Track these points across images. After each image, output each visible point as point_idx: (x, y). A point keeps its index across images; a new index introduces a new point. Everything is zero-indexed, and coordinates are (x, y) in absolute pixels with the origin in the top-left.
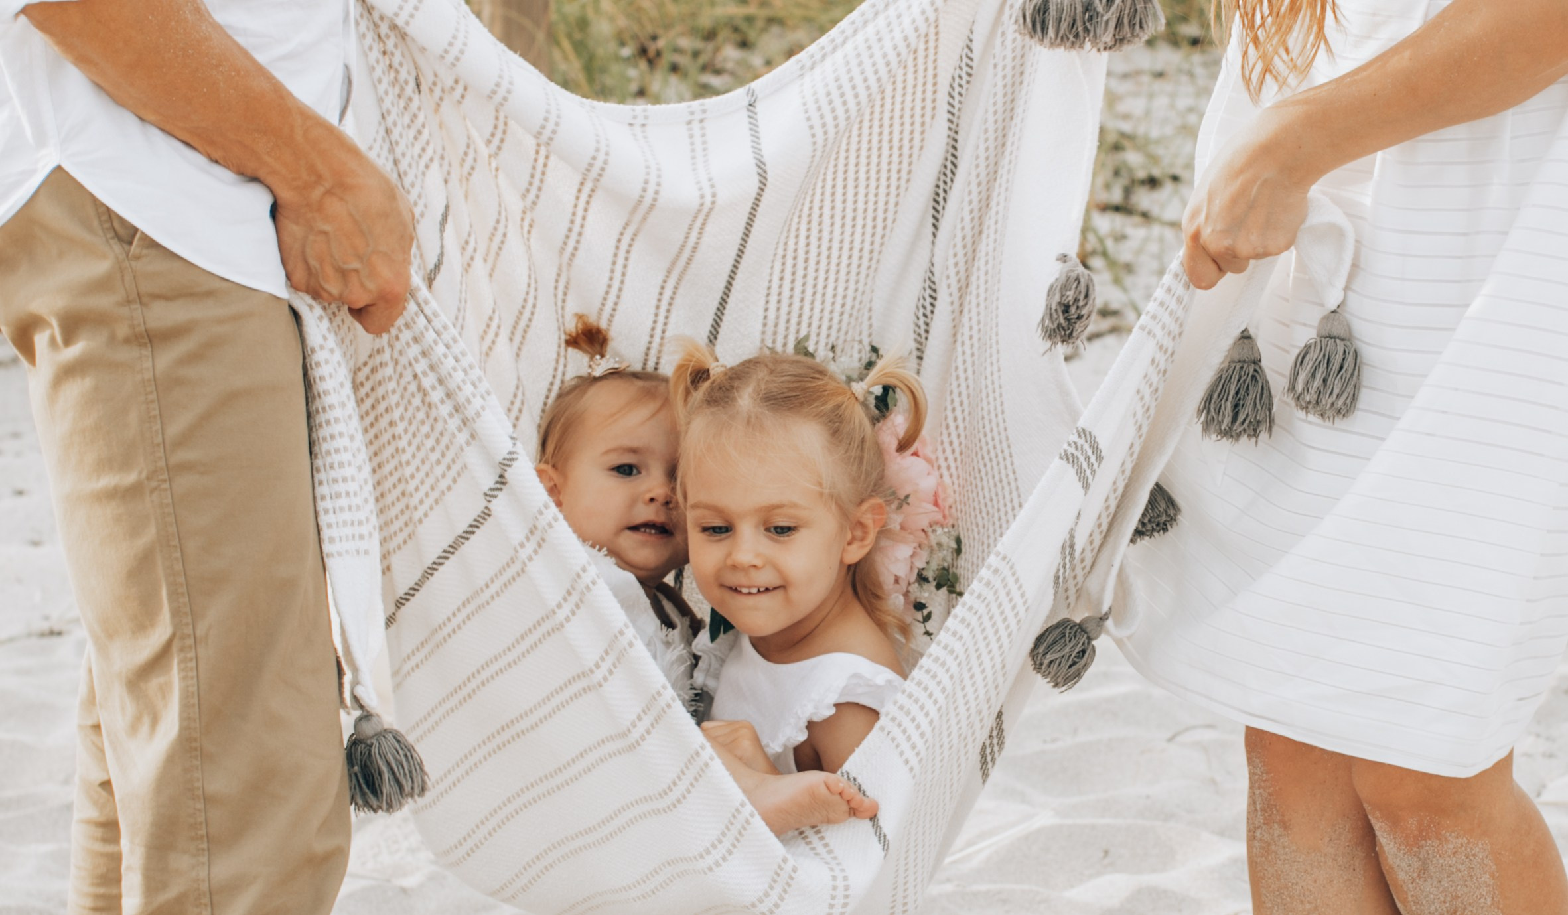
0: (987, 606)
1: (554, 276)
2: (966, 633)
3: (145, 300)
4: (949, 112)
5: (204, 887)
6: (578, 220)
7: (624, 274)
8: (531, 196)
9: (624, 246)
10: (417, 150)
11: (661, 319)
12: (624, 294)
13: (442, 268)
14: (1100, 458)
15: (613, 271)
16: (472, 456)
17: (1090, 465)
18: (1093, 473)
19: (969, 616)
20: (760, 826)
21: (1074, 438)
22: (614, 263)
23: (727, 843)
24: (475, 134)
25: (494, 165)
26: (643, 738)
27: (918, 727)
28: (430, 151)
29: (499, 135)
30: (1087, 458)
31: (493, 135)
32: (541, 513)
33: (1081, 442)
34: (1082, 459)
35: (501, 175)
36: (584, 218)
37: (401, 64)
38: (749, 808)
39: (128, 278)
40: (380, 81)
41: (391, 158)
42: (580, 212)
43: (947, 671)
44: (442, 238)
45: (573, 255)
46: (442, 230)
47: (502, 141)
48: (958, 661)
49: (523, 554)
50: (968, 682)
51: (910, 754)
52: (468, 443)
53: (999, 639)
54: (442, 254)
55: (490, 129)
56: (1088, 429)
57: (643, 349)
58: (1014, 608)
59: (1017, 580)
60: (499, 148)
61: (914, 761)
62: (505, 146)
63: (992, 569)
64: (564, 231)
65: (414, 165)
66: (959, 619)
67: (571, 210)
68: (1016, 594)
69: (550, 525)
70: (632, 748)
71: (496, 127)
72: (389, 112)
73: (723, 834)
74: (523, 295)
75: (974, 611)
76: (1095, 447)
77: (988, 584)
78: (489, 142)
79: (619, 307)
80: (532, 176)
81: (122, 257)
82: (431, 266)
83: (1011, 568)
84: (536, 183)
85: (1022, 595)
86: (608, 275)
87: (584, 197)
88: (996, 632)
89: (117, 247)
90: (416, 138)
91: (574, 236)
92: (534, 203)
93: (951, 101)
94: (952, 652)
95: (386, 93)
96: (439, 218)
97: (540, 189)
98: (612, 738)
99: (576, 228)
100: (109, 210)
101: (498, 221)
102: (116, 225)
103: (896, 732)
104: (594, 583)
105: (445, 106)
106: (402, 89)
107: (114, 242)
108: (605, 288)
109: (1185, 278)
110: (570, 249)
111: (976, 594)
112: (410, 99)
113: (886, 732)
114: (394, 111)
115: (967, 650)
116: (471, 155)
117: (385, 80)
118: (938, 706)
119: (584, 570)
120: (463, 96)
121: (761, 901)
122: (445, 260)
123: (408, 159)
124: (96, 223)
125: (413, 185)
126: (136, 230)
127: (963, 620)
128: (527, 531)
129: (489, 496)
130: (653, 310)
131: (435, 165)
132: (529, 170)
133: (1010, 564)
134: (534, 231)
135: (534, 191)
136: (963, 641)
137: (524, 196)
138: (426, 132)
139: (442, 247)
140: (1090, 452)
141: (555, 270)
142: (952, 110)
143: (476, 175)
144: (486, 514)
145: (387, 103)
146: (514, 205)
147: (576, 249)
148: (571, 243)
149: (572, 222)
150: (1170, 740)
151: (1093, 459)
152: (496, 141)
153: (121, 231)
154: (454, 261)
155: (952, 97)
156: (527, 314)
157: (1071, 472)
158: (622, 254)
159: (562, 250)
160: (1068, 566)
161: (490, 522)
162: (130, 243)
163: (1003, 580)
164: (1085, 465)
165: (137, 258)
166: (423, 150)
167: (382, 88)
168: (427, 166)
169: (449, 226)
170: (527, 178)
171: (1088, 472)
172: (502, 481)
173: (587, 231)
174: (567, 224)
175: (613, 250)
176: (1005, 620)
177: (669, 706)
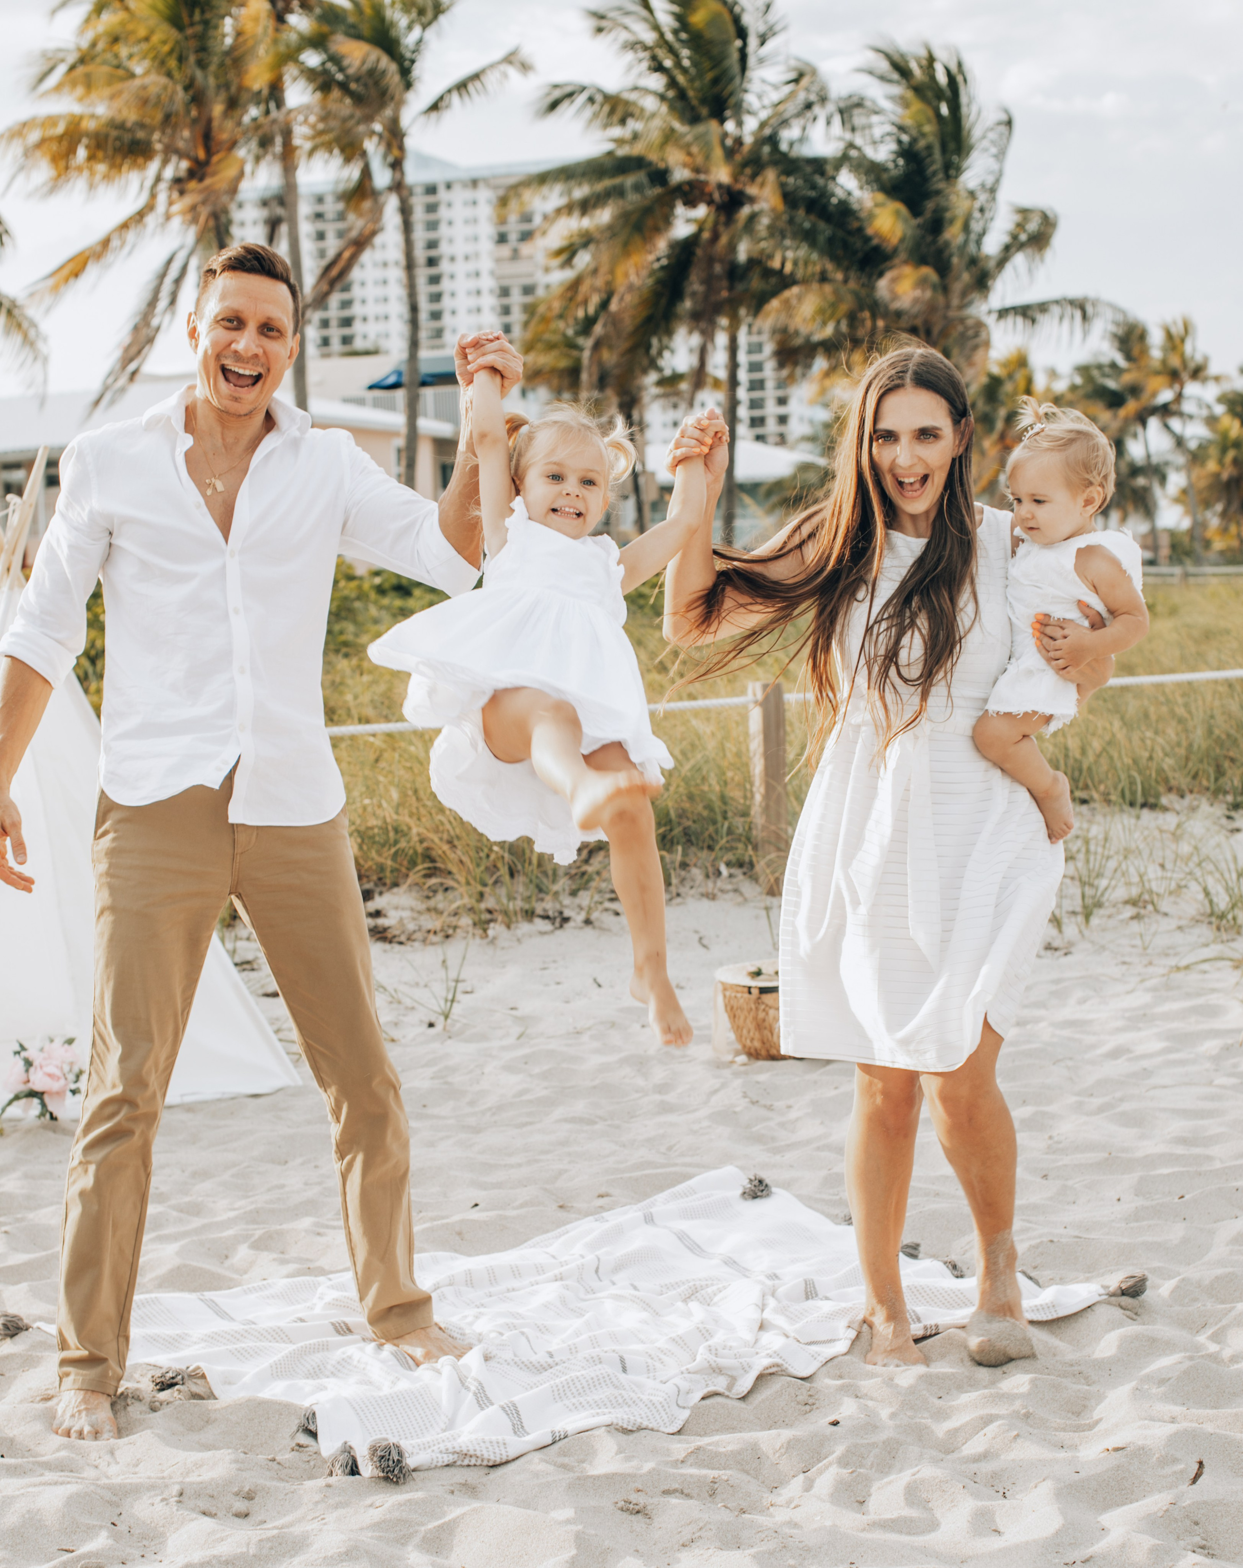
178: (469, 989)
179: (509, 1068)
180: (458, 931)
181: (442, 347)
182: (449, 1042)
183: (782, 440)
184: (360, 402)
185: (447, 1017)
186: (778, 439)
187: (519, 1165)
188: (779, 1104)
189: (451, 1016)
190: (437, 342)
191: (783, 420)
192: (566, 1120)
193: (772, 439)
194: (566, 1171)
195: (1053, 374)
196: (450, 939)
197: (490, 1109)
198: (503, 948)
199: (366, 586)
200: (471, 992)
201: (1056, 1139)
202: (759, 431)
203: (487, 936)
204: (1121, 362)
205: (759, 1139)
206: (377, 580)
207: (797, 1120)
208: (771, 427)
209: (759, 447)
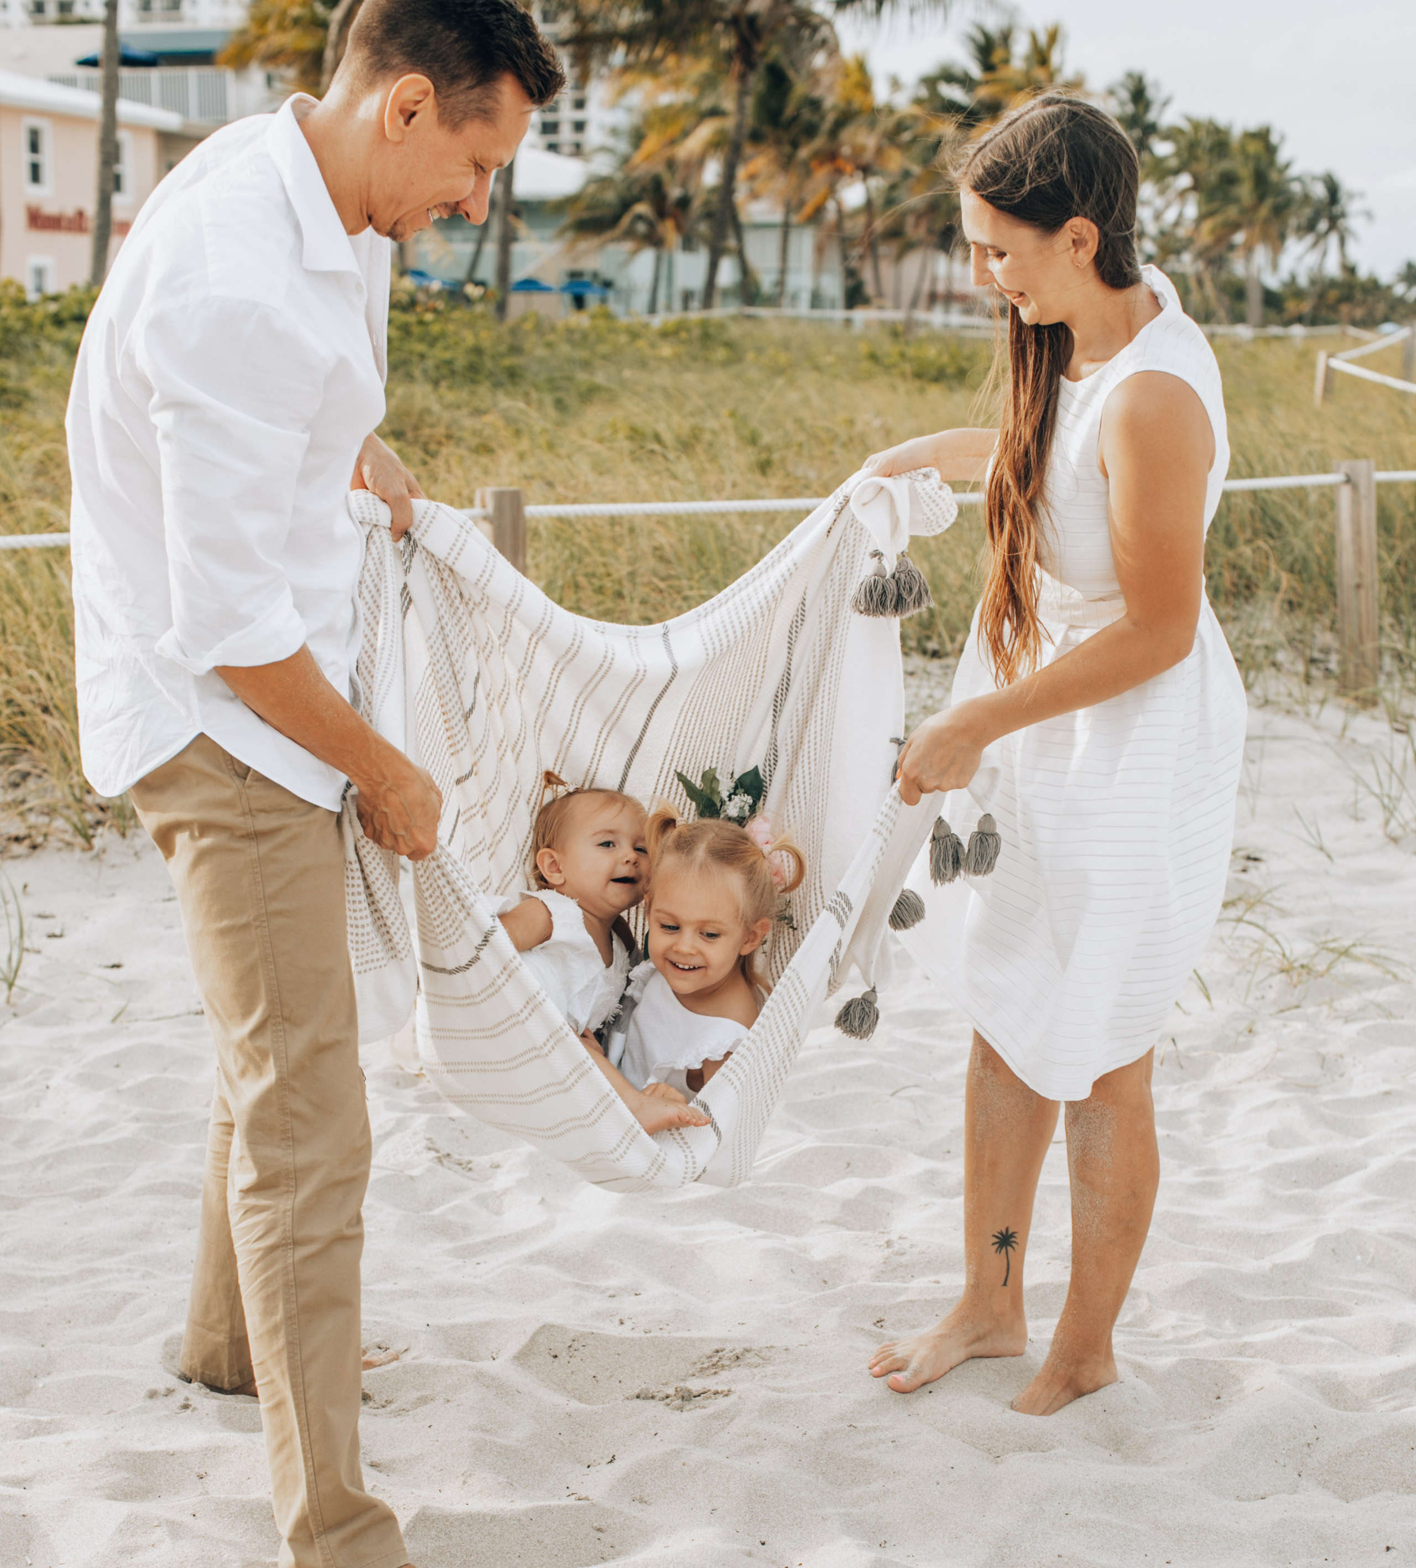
1: (534, 719)
3: (254, 813)
5: (292, 1168)
6: (552, 687)
7: (578, 723)
8: (524, 671)
9: (579, 705)
10: (461, 638)
11: (598, 753)
12: (577, 735)
13: (474, 711)
14: (851, 909)
15: (571, 720)
16: (468, 926)
17: (845, 913)
18: (847, 917)
20: (644, 1134)
21: (835, 897)
22: (572, 715)
23: (626, 1143)
24: (492, 631)
25: (502, 650)
26: (573, 1085)
28: (469, 640)
29: (506, 632)
30: (843, 909)
31: (503, 633)
32: (511, 961)
33: (839, 900)
34: (840, 910)
35: (506, 656)
36: (555, 686)
37: (452, 587)
38: (638, 1126)
39: (244, 799)
40: (438, 598)
41: (444, 645)
42: (553, 682)
44: (475, 693)
45: (547, 708)
46: (475, 688)
47: (508, 636)
49: (499, 982)
50: (771, 1043)
52: (465, 919)
53: (790, 1017)
54: (474, 703)
55: (502, 629)
56: (843, 892)
57: (586, 769)
58: (799, 998)
59: (800, 982)
60: (506, 641)
61: (739, 1087)
62: (510, 640)
64: (543, 694)
65: (458, 648)
67: (548, 680)
68: (800, 990)
69: (517, 968)
70: (566, 1090)
71: (505, 628)
72: (443, 617)
73: (623, 1138)
74: (518, 732)
76: (848, 902)
78: (500, 637)
79: (574, 743)
80: (526, 659)
81: (241, 786)
82: (467, 710)
84: (528, 663)
85: (804, 991)
86: (568, 722)
87: (556, 674)
88: (788, 1012)
89: (238, 782)
90: (460, 632)
91: (549, 697)
92: (526, 676)
95: (442, 605)
96: (474, 680)
97: (530, 667)
98: (553, 1084)
99: (551, 692)
100: (232, 757)
101: (504, 686)
102: (236, 767)
103: (732, 1076)
104: (544, 1000)
105: (476, 613)
106: (453, 602)
107: (235, 778)
108: (565, 730)
109: (899, 799)
110: (546, 704)
112: (458, 608)
114: (446, 616)
116: (490, 644)
117: (441, 597)
119: (538, 993)
120: (486, 608)
121: (647, 1173)
122: (476, 706)
123: (455, 645)
124: (224, 766)
125: (457, 661)
126: (249, 768)
128: (501, 968)
129: (479, 949)
130: (594, 747)
131: (472, 649)
132: (524, 655)
134: (524, 692)
135: (526, 668)
137: (520, 671)
138: (467, 628)
139: (475, 698)
140: (844, 905)
141: (535, 716)
143: (492, 656)
144: (477, 958)
145: (442, 612)
146: (513, 675)
147: (549, 705)
148: (547, 701)
149: (548, 688)
150: (893, 1095)
151: (846, 909)
152: (505, 637)
153: (240, 771)
154: (482, 704)
156: (520, 743)
157: (833, 918)
158: (577, 710)
159: (541, 705)
161: (479, 963)
162: (245, 779)
164: (842, 913)
165: (250, 787)
166: (465, 639)
167: (439, 602)
168: (467, 649)
169: (480, 685)
170: (522, 660)
171: (844, 917)
172: (486, 940)
173: (557, 694)
174: (545, 690)
175: (572, 707)
176: (794, 1005)
177: (590, 1069)
178: (58, 932)
179: (89, 1080)
180: (50, 838)
181: (180, 19)
182: (13, 1024)
183: (578, 150)
184: (69, 82)
185: (11, 985)
186: (572, 149)
187: (65, 1279)
188: (480, 1161)
189: (18, 982)
190: (173, 13)
191: (579, 126)
192: (152, 1190)
193: (567, 149)
194: (134, 1296)
195: (895, 84)
196: (38, 851)
197: (45, 1158)
198: (113, 866)
199: (38, 316)
200: (61, 936)
201: (896, 1247)
202: (552, 138)
203: (91, 848)
204: (975, 71)
205: (443, 1229)
206: (53, 307)
207: (506, 1191)
208: (566, 134)
209: (551, 158)
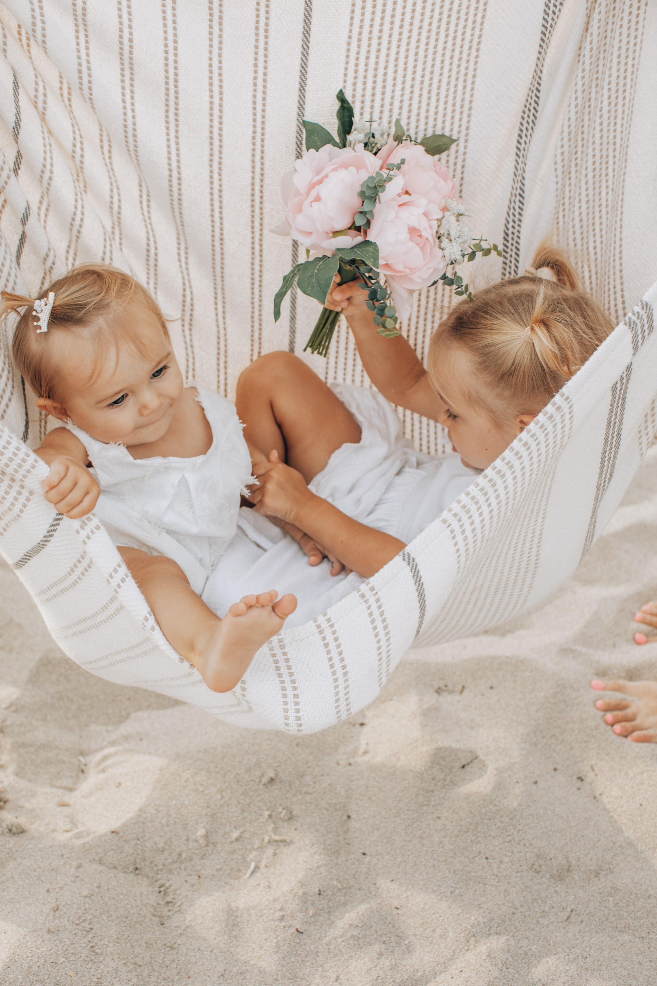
0: (546, 435)
2: (525, 454)
4: (543, 26)
14: (651, 327)
17: (644, 332)
18: (644, 338)
19: (531, 441)
21: (639, 308)
27: (472, 523)
30: (643, 326)
33: (642, 312)
34: (639, 326)
43: (504, 482)
48: (514, 475)
51: (461, 545)
56: (649, 304)
59: (572, 418)
63: (556, 406)
66: (523, 442)
75: (535, 438)
76: (651, 318)
77: (551, 417)
83: (570, 407)
93: (546, 17)
94: (511, 467)
111: (540, 425)
113: (447, 524)
115: (523, 468)
118: (491, 508)
127: (526, 444)
133: (570, 404)
136: (522, 460)
140: (646, 321)
142: (546, 24)
151: (647, 327)
155: (548, 14)
157: (629, 335)
160: (618, 414)
163: (562, 416)
164: (640, 331)
171: (641, 337)
